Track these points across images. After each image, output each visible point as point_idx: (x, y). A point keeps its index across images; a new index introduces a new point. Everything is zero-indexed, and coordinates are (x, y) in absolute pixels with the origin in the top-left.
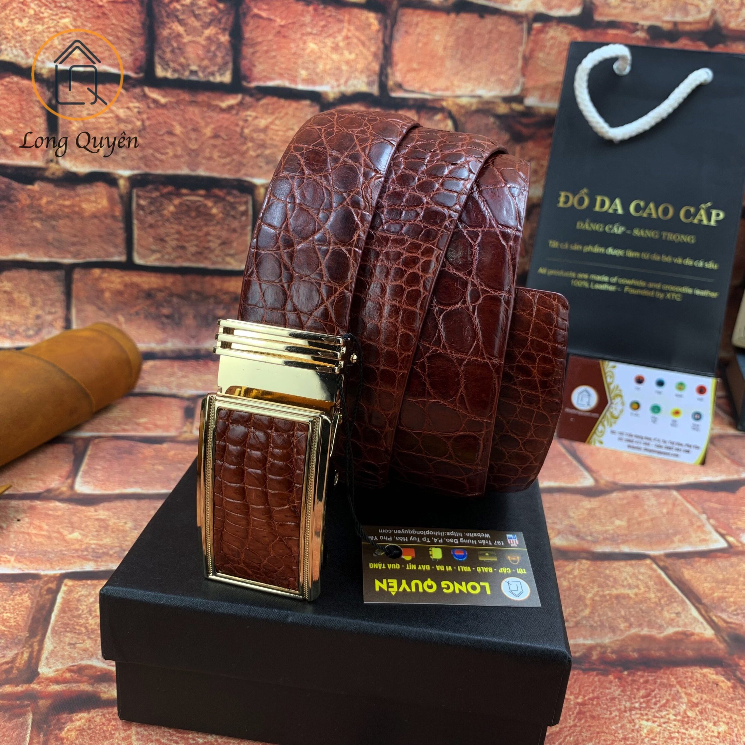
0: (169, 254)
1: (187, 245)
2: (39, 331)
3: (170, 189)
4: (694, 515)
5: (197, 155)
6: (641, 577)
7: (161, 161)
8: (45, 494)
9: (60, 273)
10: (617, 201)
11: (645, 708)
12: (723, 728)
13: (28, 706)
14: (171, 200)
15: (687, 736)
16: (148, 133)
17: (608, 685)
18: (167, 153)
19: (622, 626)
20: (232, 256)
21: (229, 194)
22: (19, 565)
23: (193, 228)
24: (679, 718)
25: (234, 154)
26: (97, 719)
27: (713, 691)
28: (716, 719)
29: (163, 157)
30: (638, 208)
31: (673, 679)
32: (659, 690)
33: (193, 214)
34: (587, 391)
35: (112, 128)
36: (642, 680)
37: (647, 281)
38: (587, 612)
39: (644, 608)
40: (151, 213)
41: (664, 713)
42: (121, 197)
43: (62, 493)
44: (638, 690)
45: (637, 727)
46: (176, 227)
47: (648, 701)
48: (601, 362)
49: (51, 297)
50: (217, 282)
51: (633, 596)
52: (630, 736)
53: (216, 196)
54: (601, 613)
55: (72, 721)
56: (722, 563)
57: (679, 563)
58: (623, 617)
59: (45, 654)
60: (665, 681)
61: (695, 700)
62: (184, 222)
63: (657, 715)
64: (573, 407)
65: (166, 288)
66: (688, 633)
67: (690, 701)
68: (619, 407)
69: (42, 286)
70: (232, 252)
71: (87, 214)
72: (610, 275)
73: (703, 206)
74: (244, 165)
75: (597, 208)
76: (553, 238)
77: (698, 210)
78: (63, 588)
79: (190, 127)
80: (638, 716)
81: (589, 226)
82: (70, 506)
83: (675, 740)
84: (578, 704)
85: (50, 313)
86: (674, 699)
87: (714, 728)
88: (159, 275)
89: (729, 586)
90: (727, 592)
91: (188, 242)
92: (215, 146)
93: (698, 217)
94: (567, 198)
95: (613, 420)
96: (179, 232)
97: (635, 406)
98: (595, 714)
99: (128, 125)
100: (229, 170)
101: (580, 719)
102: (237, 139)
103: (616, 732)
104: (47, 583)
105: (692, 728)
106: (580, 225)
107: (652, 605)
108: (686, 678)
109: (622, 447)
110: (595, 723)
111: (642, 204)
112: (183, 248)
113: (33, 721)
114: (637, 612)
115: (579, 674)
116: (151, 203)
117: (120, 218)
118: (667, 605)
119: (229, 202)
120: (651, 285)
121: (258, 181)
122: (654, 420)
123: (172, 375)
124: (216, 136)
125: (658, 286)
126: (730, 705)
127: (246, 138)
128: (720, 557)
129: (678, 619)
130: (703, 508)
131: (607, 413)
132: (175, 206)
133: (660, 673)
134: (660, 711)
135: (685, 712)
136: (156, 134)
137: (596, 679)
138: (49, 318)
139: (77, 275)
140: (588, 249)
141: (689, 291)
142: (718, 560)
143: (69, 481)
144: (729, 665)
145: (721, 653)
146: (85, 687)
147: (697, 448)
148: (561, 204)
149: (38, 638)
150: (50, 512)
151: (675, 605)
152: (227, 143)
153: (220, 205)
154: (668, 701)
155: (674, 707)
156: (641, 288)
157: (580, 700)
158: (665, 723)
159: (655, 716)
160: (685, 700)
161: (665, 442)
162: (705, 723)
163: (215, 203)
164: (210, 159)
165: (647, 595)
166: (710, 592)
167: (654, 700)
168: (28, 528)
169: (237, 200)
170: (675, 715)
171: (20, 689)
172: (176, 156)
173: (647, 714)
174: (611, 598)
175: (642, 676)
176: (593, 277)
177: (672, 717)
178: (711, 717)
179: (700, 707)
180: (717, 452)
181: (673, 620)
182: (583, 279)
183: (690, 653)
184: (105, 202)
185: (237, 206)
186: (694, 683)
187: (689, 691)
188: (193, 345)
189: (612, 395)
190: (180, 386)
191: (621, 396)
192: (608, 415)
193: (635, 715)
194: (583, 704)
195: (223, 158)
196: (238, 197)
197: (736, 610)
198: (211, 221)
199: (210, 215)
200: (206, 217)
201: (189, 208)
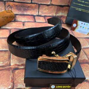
4: (86, 42)
12: (88, 72)
13: (10, 69)
20: (28, 0)
22: (6, 49)
26: (19, 71)
27: (87, 67)
28: (88, 70)
31: (83, 65)
34: (75, 24)
48: (78, 21)
49: (3, 5)
50: (26, 4)
55: (16, 71)
57: (84, 49)
59: (11, 62)
64: (73, 26)
65: (19, 5)
66: (85, 59)
67: (85, 68)
68: (79, 27)
69: (1, 4)
72: (81, 9)
76: (74, 2)
81: (79, 1)
85: (3, 8)
88: (18, 3)
97: (81, 27)
109: (78, 32)
113: (12, 71)
122: (83, 29)
123: (20, 18)
125: (87, 11)
129: (84, 57)
140: (79, 4)
146: (17, 67)
147: (87, 33)
149: (10, 60)
151: (84, 55)
156: (85, 11)
162: (86, 71)
166: (88, 53)
171: (9, 67)
176: (79, 9)
182: (77, 9)
183: (85, 62)
188: (23, 13)
189: (78, 25)
190: (22, 20)
192: (77, 28)
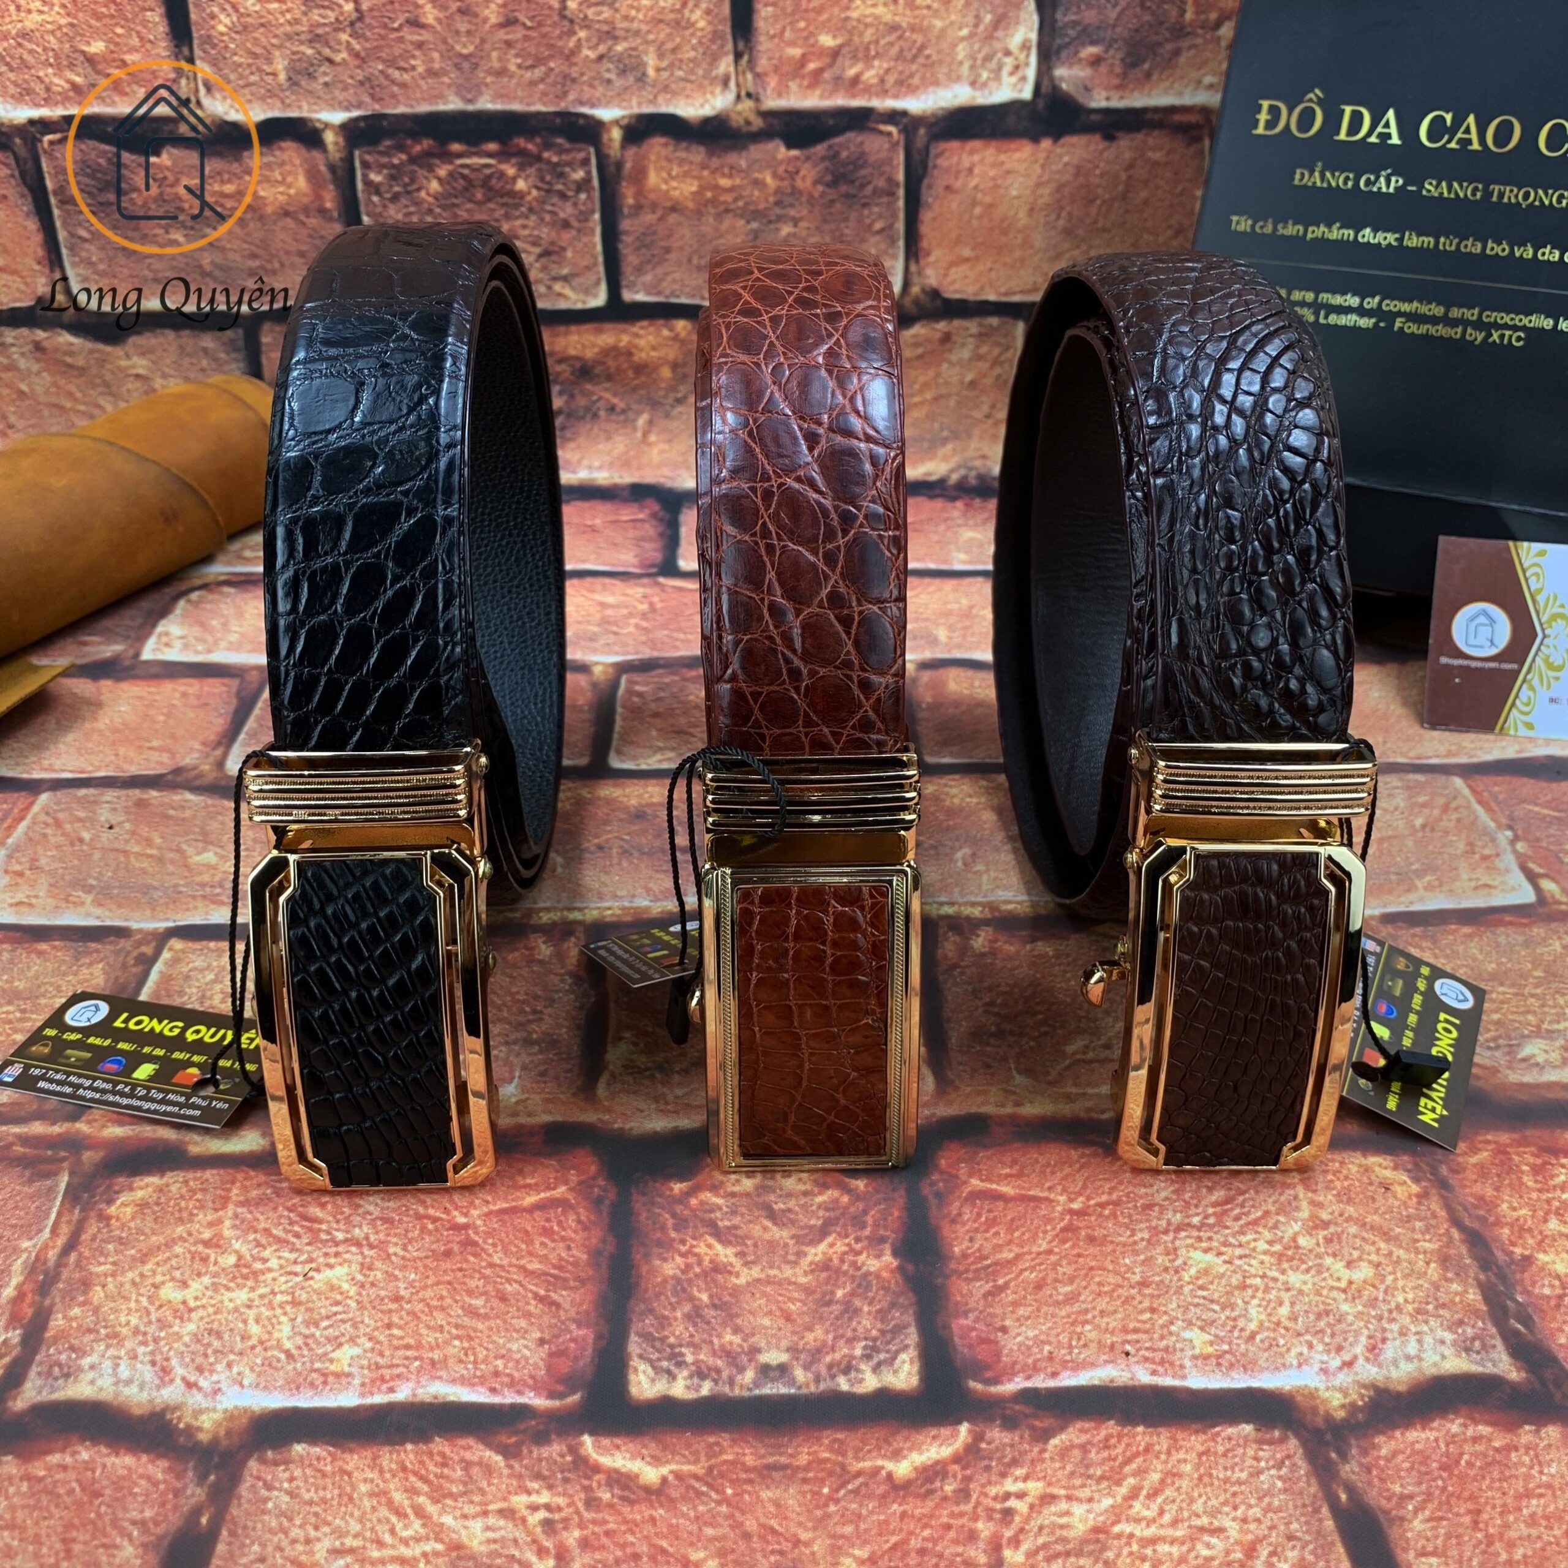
3: (426, 143)
4: (1485, 832)
5: (475, 66)
7: (403, 85)
8: (170, 777)
9: (235, 334)
10: (1391, 114)
11: (1211, 1227)
12: (1363, 1272)
13: (64, 1159)
14: (431, 169)
15: (1279, 1284)
16: (370, 27)
18: (414, 68)
20: (565, 279)
21: (548, 146)
25: (552, 57)
26: (174, 1189)
27: (1374, 1199)
28: (1356, 1254)
29: (406, 77)
30: (1437, 129)
32: (1258, 1192)
33: (479, 194)
35: (297, 21)
37: (1449, 303)
40: (395, 198)
41: (1250, 1237)
42: (332, 168)
43: (201, 775)
44: (1211, 1190)
45: (1179, 1262)
47: (1225, 1213)
52: (1157, 1279)
53: (522, 153)
55: (131, 1189)
56: (1506, 936)
61: (1325, 1216)
62: (462, 212)
63: (1232, 1240)
67: (1313, 1217)
69: (205, 362)
70: (565, 271)
71: (269, 210)
74: (574, 80)
75: (1343, 135)
78: (166, 955)
79: (454, 6)
80: (1189, 1241)
82: (210, 802)
83: (1250, 1291)
84: (1072, 1212)
86: (1280, 1211)
87: (1346, 1274)
92: (509, 44)
94: (1274, 111)
98: (1098, 1233)
99: (329, 13)
100: (544, 94)
101: (1064, 1241)
102: (554, 25)
103: (1130, 1269)
104: (139, 944)
105: (1297, 1269)
106: (1301, 177)
108: (1325, 1172)
110: (1092, 1250)
111: (1448, 118)
113: (68, 1185)
116: (393, 177)
117: (335, 214)
119: (549, 162)
120: (1455, 313)
121: (606, 114)
124: (509, 22)
126: (1399, 1230)
127: (572, 21)
128: (1511, 923)
132: (439, 179)
134: (1242, 1233)
135: (1294, 1239)
136: (385, 26)
139: (266, 335)
141: (1548, 324)
142: (1501, 930)
143: (218, 752)
148: (1260, 130)
150: (172, 812)
152: (534, 34)
153: (532, 171)
154: (1267, 1213)
155: (1275, 1226)
156: (1434, 320)
157: (1075, 1206)
158: (1240, 1257)
159: (1225, 1244)
160: (1305, 1214)
163: (521, 167)
164: (502, 72)
167: (1237, 1211)
168: (127, 841)
169: (565, 157)
170: (1270, 1243)
171: (56, 1129)
172: (431, 73)
173: (1210, 1239)
177: (1262, 1246)
178: (1346, 1251)
179: (1332, 1229)
184: (301, 183)
185: (566, 170)
186: (1338, 1184)
187: (1321, 1198)
193: (1184, 1239)
194: (1081, 1213)
195: (533, 67)
196: (568, 151)
197: (1495, 1039)
198: (517, 206)
199: (513, 194)
200: (505, 200)
201: (470, 184)
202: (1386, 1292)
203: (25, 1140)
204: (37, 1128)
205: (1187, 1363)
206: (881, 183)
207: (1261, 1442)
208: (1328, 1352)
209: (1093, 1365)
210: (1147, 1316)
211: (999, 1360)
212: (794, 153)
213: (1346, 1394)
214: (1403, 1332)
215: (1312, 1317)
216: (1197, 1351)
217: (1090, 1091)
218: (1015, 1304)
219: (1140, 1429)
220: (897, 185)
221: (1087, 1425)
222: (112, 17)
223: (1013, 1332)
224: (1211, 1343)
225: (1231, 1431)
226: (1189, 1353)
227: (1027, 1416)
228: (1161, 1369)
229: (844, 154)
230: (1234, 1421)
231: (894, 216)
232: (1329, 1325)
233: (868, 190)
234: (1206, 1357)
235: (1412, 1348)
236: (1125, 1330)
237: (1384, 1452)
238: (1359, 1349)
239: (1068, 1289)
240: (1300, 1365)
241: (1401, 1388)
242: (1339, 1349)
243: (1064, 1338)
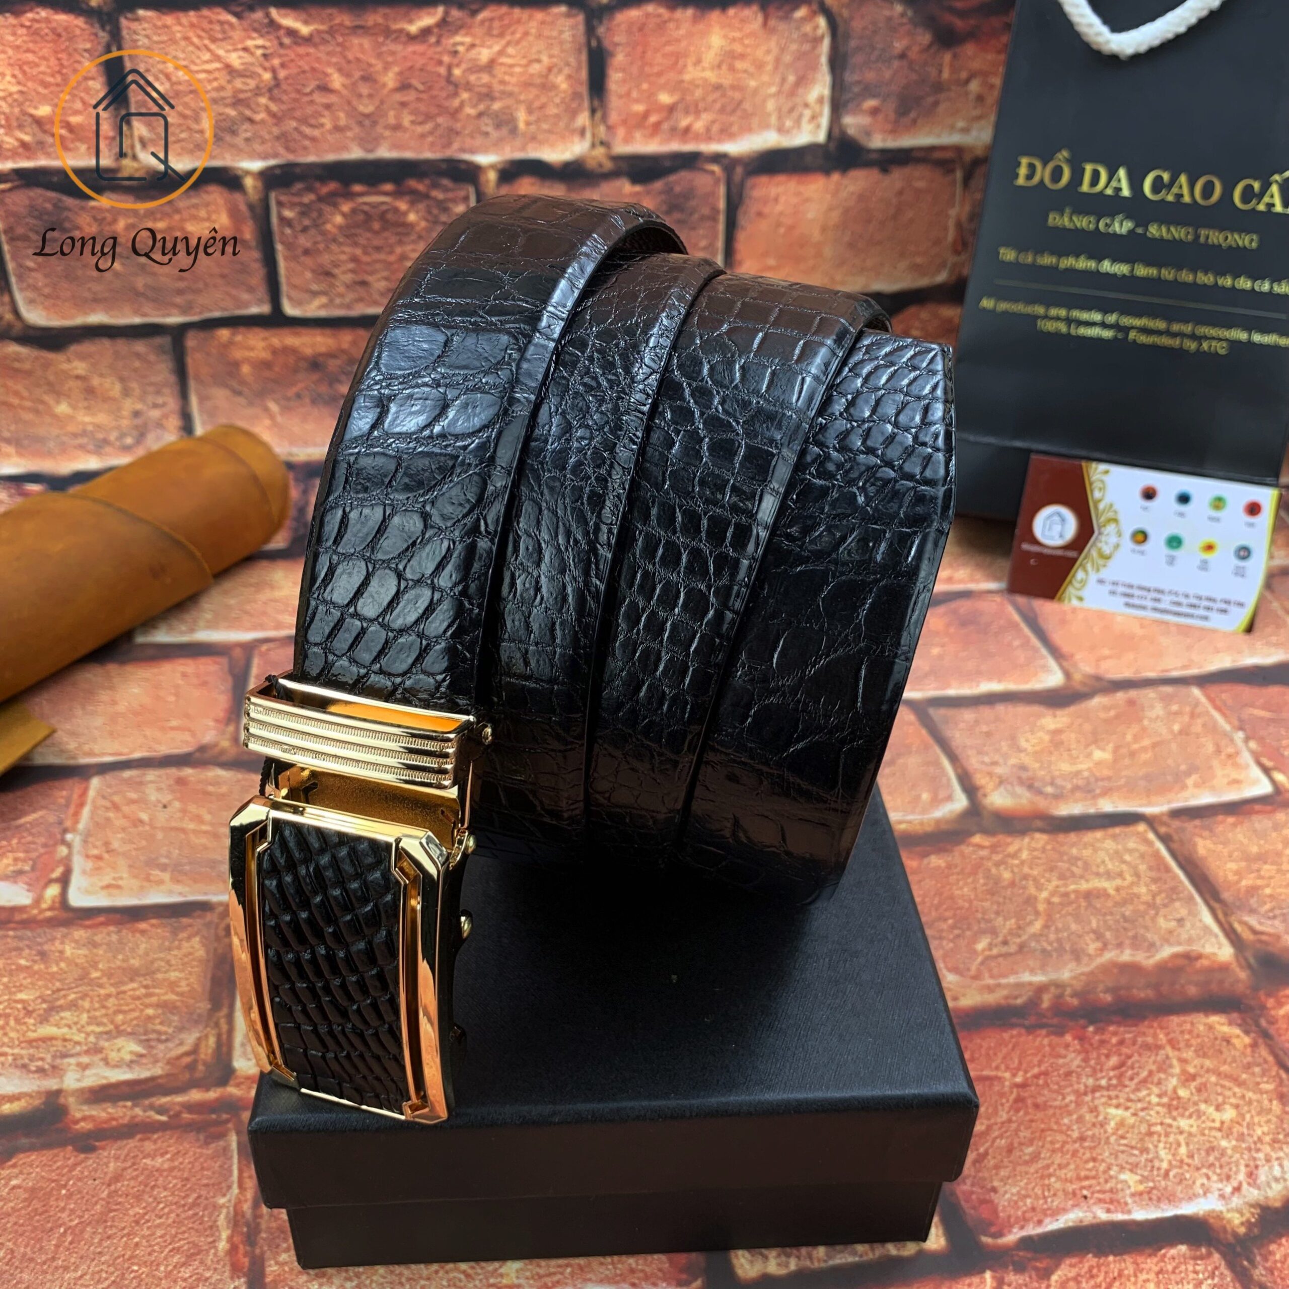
0: (342, 296)
1: (369, 279)
2: (141, 436)
3: (333, 186)
4: (1225, 734)
5: (375, 123)
6: (1127, 857)
7: (313, 139)
8: (197, 755)
9: (165, 341)
10: (1122, 173)
11: (1115, 1087)
12: (1229, 1114)
13: (227, 1121)
14: (335, 205)
15: (1174, 1130)
16: (285, 92)
17: (1063, 1051)
18: (322, 125)
19: (1092, 947)
21: (435, 186)
22: (179, 888)
23: (378, 249)
24: (1165, 1100)
25: (439, 115)
27: (1221, 1052)
28: (1220, 1099)
29: (316, 133)
30: (1158, 185)
31: (1161, 1036)
32: (1140, 1055)
33: (376, 226)
34: (1059, 514)
35: (221, 88)
36: (1114, 1040)
37: (1170, 320)
38: (1038, 926)
39: (1127, 913)
40: (305, 230)
41: (1144, 1093)
42: (251, 207)
43: (223, 752)
44: (1108, 1056)
45: (1101, 1118)
46: (347, 249)
47: (1122, 1075)
48: (1084, 464)
49: (154, 379)
51: (1112, 892)
52: (1090, 1133)
53: (413, 192)
54: (1060, 925)
56: (1261, 822)
57: (1191, 826)
58: (1094, 932)
60: (1150, 1040)
61: (1191, 1070)
62: (362, 241)
63: (1132, 1096)
64: (1036, 542)
65: (343, 351)
66: (1193, 954)
67: (1184, 1072)
68: (1113, 540)
69: (137, 364)
72: (1105, 311)
73: (1277, 177)
74: (457, 133)
75: (1085, 187)
76: (1007, 245)
77: (1266, 186)
79: (357, 74)
80: (1103, 1100)
81: (1071, 220)
82: (240, 776)
83: (1156, 1137)
84: (1017, 1086)
85: (155, 406)
86: (1160, 1070)
87: (1217, 1116)
88: (328, 331)
89: (1267, 867)
90: (1262, 878)
91: (371, 273)
92: (403, 104)
93: (1266, 199)
94: (1032, 167)
95: (1101, 562)
96: (354, 259)
97: (1140, 537)
98: (1040, 1100)
99: (249, 81)
100: (432, 144)
101: (1017, 1111)
102: (442, 89)
103: (1069, 1128)
105: (1182, 1116)
106: (1054, 219)
107: (1142, 908)
108: (1182, 1032)
109: (1115, 605)
110: (1040, 1115)
111: (1166, 176)
112: (364, 283)
113: (239, 1143)
114: (1117, 921)
115: (1020, 1035)
116: (303, 214)
117: (253, 243)
118: (1165, 906)
119: (435, 199)
120: (1176, 327)
121: (483, 159)
122: (1171, 561)
124: (404, 87)
125: (1188, 328)
126: (1244, 1076)
127: (456, 86)
128: (1258, 812)
129: (1180, 930)
130: (1240, 720)
131: (1091, 550)
132: (344, 215)
133: (1143, 1027)
134: (1137, 1090)
135: (1175, 1091)
136: (298, 91)
137: (1046, 1041)
138: (155, 414)
139: (191, 341)
140: (1068, 262)
141: (1243, 336)
142: (1255, 818)
143: (231, 728)
144: (1251, 1009)
145: (1240, 988)
147: (1241, 605)
148: (1021, 181)
149: (225, 1011)
150: (211, 789)
151: (1177, 904)
152: (424, 96)
153: (421, 206)
154: (1151, 1073)
155: (1159, 1083)
156: (1159, 333)
157: (1019, 1079)
158: (1143, 1109)
159: (1129, 1100)
160: (1177, 1070)
161: (1187, 596)
162: (1203, 1106)
163: (412, 203)
164: (397, 127)
165: (1136, 890)
166: (1236, 878)
167: (1130, 1073)
168: (182, 819)
169: (450, 195)
170: (1160, 1096)
171: (213, 1095)
172: (337, 129)
173: (1117, 1097)
174: (1077, 898)
175: (1115, 1034)
176: (1076, 314)
177: (1154, 1099)
178: (1213, 1097)
179: (1199, 1080)
180: (1275, 605)
181: (1171, 932)
182: (1058, 318)
183: (1192, 991)
184: (224, 218)
185: (451, 205)
186: (1193, 1042)
187: (1184, 1055)
189: (1102, 519)
191: (1115, 521)
192: (1094, 553)
193: (1100, 1099)
194: (1023, 1086)
195: (421, 123)
196: (451, 190)
197: (1272, 910)
198: (408, 234)
199: (405, 225)
200: (400, 230)
201: (368, 217)
202: (1248, 1127)
203: (190, 1107)
204: (196, 1095)
205: (1129, 1200)
206: (706, 211)
207: (1195, 1258)
208: (1221, 1181)
209: (1065, 1210)
210: (1091, 1165)
211: (997, 1217)
212: (638, 188)
213: (1242, 1214)
214: (1268, 1160)
215: (1203, 1153)
216: (1133, 1190)
217: (1003, 981)
218: (997, 1167)
219: (1111, 1258)
220: (718, 212)
221: (1074, 1260)
222: (58, 85)
223: (1002, 1190)
224: (1141, 1182)
225: (1173, 1252)
226: (1128, 1192)
227: (1030, 1260)
228: (1112, 1207)
229: (678, 189)
230: (1172, 1244)
231: (715, 237)
232: (1216, 1159)
233: (696, 216)
234: (1141, 1194)
235: (1277, 1171)
236: (1079, 1179)
237: (1278, 1257)
238: (1242, 1176)
239: (1030, 1150)
240: (1205, 1194)
241: (1278, 1204)
242: (1228, 1178)
243: (1038, 1191)
